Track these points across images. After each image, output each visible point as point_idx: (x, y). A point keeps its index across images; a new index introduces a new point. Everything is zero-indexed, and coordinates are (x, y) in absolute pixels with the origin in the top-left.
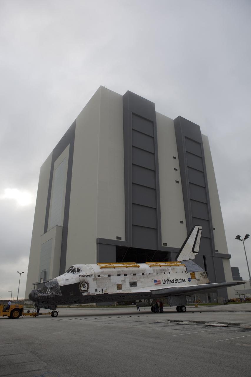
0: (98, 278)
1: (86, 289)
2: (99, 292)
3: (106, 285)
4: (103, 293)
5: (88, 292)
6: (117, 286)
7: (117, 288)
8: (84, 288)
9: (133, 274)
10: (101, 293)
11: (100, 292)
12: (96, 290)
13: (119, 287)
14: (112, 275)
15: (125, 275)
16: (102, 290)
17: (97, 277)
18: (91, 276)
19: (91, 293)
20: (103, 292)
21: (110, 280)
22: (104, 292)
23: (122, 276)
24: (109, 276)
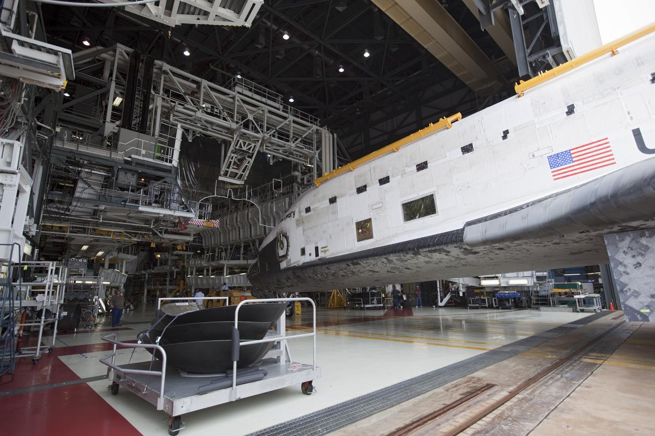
0: (306, 217)
1: (285, 253)
2: (310, 257)
3: (324, 232)
4: (318, 258)
5: (289, 258)
6: (358, 229)
7: (358, 234)
8: (282, 249)
9: (415, 168)
10: (313, 258)
11: (310, 255)
12: (303, 252)
13: (364, 229)
14: (342, 197)
15: (384, 181)
16: (317, 248)
17: (304, 214)
18: (292, 214)
19: (292, 261)
20: (317, 255)
21: (335, 213)
22: (321, 255)
23: (374, 189)
24: (333, 200)
